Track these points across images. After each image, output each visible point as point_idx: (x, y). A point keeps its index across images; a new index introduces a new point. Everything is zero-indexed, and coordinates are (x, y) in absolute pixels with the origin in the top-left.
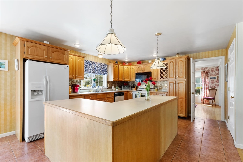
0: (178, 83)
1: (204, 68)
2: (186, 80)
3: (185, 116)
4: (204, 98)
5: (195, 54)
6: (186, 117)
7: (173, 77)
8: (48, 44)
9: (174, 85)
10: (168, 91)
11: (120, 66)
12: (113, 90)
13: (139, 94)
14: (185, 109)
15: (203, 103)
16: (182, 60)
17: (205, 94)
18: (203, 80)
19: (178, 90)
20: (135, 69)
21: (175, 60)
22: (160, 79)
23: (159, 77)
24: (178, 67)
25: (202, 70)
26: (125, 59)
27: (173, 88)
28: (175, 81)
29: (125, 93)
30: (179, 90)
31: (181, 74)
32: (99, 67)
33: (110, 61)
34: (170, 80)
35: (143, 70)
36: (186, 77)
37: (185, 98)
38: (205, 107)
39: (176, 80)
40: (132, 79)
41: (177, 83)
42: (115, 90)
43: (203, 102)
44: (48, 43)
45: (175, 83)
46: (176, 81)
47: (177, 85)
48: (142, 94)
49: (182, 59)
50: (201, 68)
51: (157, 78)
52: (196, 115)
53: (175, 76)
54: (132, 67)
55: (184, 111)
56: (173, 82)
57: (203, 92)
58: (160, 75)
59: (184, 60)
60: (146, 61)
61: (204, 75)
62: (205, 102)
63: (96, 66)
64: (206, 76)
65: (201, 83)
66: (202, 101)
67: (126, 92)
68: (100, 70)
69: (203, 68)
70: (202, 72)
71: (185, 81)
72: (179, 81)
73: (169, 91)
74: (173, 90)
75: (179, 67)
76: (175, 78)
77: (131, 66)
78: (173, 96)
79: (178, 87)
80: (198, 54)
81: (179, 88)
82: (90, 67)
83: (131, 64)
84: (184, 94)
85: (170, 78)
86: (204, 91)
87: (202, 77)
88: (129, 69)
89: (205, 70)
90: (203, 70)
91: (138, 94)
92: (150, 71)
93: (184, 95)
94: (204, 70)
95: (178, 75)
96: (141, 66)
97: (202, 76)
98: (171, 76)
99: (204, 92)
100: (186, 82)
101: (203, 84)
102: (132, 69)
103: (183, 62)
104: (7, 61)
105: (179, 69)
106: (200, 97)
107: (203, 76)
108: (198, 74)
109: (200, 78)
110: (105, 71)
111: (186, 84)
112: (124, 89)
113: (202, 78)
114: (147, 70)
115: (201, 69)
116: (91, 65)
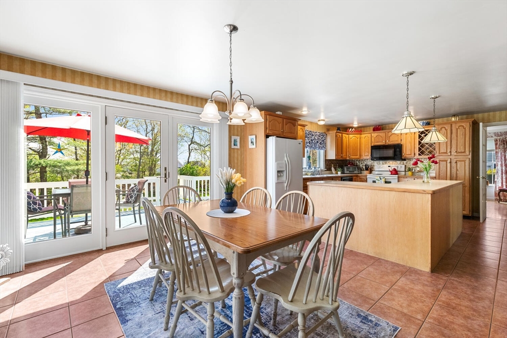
0: (456, 162)
1: (500, 132)
2: (470, 157)
3: (468, 213)
4: (501, 190)
5: (486, 114)
6: (470, 215)
7: (446, 153)
8: (280, 115)
9: (449, 165)
10: (436, 174)
11: (344, 135)
12: (332, 173)
13: (381, 179)
14: (468, 203)
15: (500, 200)
16: (463, 126)
17: (502, 183)
18: (499, 155)
19: (455, 173)
20: (368, 139)
21: (450, 125)
22: (419, 155)
23: (417, 152)
24: (455, 137)
25: (496, 137)
26: (353, 124)
27: (447, 171)
28: (449, 159)
29: (354, 178)
30: (457, 174)
31: (462, 147)
32: (316, 138)
33: (329, 127)
34: (441, 157)
35: (385, 141)
36: (471, 153)
37: (468, 186)
38: (502, 206)
39: (452, 157)
40: (363, 155)
41: (453, 162)
42: (337, 174)
43: (498, 198)
44: (281, 113)
45: (450, 162)
46: (451, 159)
47: (454, 164)
48: (387, 180)
49: (463, 124)
50: (495, 133)
51: (413, 154)
52: (487, 216)
53: (449, 150)
54: (363, 136)
55: (466, 206)
56: (446, 161)
57: (498, 180)
58: (420, 149)
59: (467, 126)
60: (389, 126)
61: (501, 147)
62: (502, 198)
63: (313, 137)
64: (505, 149)
65: (494, 161)
66: (495, 196)
67: (355, 176)
68: (318, 142)
69: (500, 134)
70: (497, 140)
71: (468, 159)
72: (457, 159)
73: (438, 174)
74: (445, 173)
75: (457, 136)
76: (449, 154)
77: (361, 134)
78: (446, 180)
79: (455, 168)
80: (491, 113)
81: (457, 170)
82: (307, 139)
83: (361, 131)
84: (466, 179)
85: (439, 153)
86: (501, 177)
87: (497, 150)
88: (359, 139)
89: (503, 136)
90: (499, 138)
91: (378, 180)
92: (400, 142)
93: (466, 181)
94: (501, 137)
95: (455, 149)
96: (381, 134)
97: (496, 148)
98: (442, 151)
99: (501, 179)
100: (471, 160)
101: (499, 163)
102: (363, 140)
103: (465, 129)
104: (239, 137)
105: (457, 140)
106: (492, 189)
107: (499, 149)
108: (491, 145)
109: (493, 152)
110: (323, 145)
111: (471, 164)
112: (348, 172)
113: (496, 152)
114: (393, 141)
115: (493, 136)
116: (308, 136)
